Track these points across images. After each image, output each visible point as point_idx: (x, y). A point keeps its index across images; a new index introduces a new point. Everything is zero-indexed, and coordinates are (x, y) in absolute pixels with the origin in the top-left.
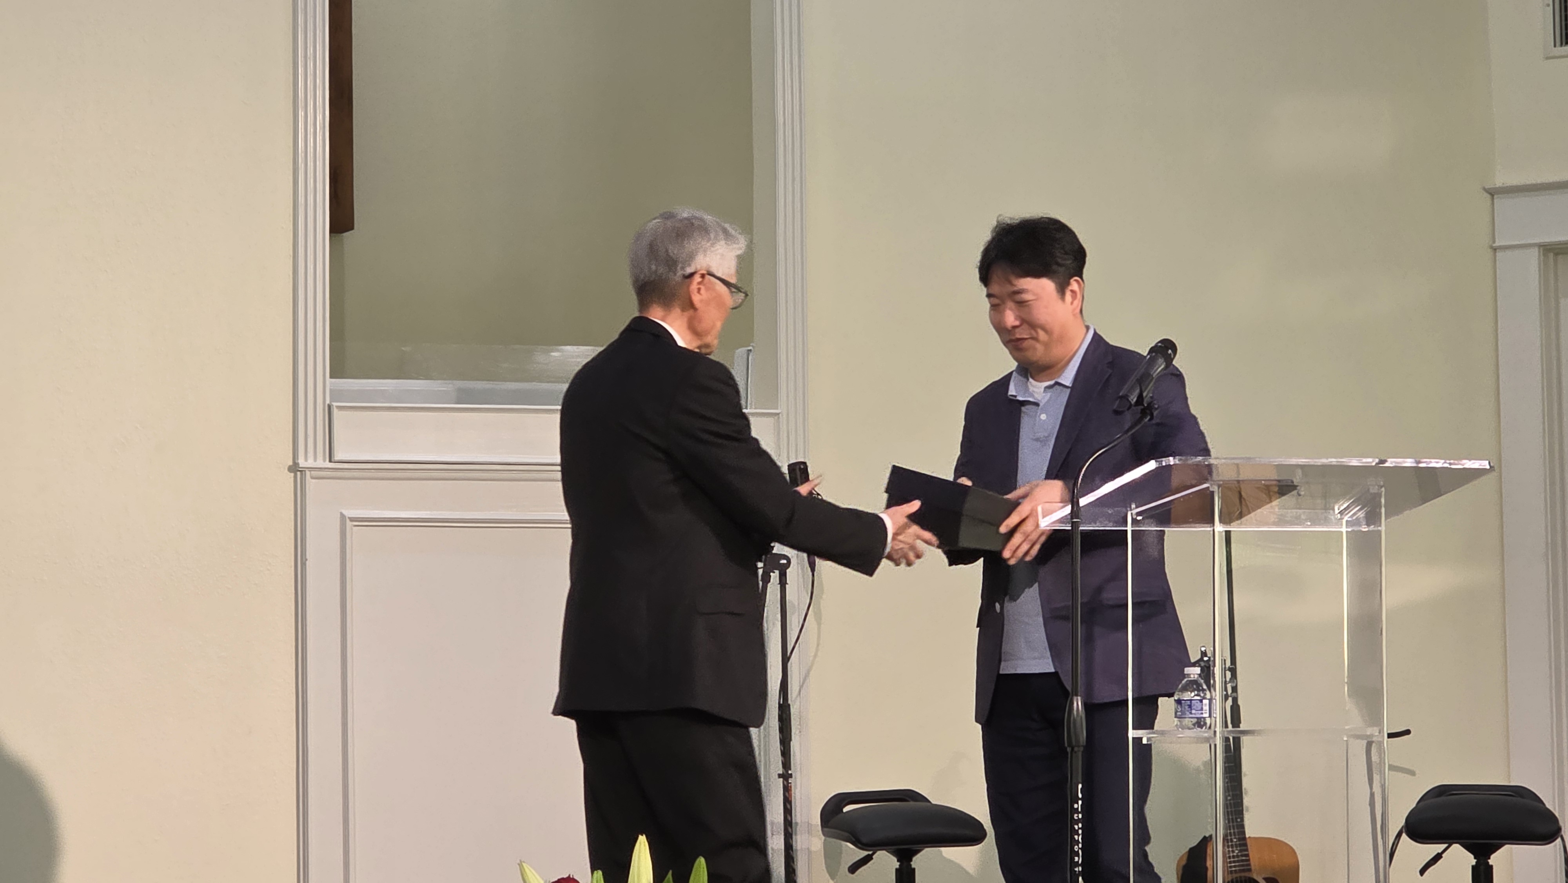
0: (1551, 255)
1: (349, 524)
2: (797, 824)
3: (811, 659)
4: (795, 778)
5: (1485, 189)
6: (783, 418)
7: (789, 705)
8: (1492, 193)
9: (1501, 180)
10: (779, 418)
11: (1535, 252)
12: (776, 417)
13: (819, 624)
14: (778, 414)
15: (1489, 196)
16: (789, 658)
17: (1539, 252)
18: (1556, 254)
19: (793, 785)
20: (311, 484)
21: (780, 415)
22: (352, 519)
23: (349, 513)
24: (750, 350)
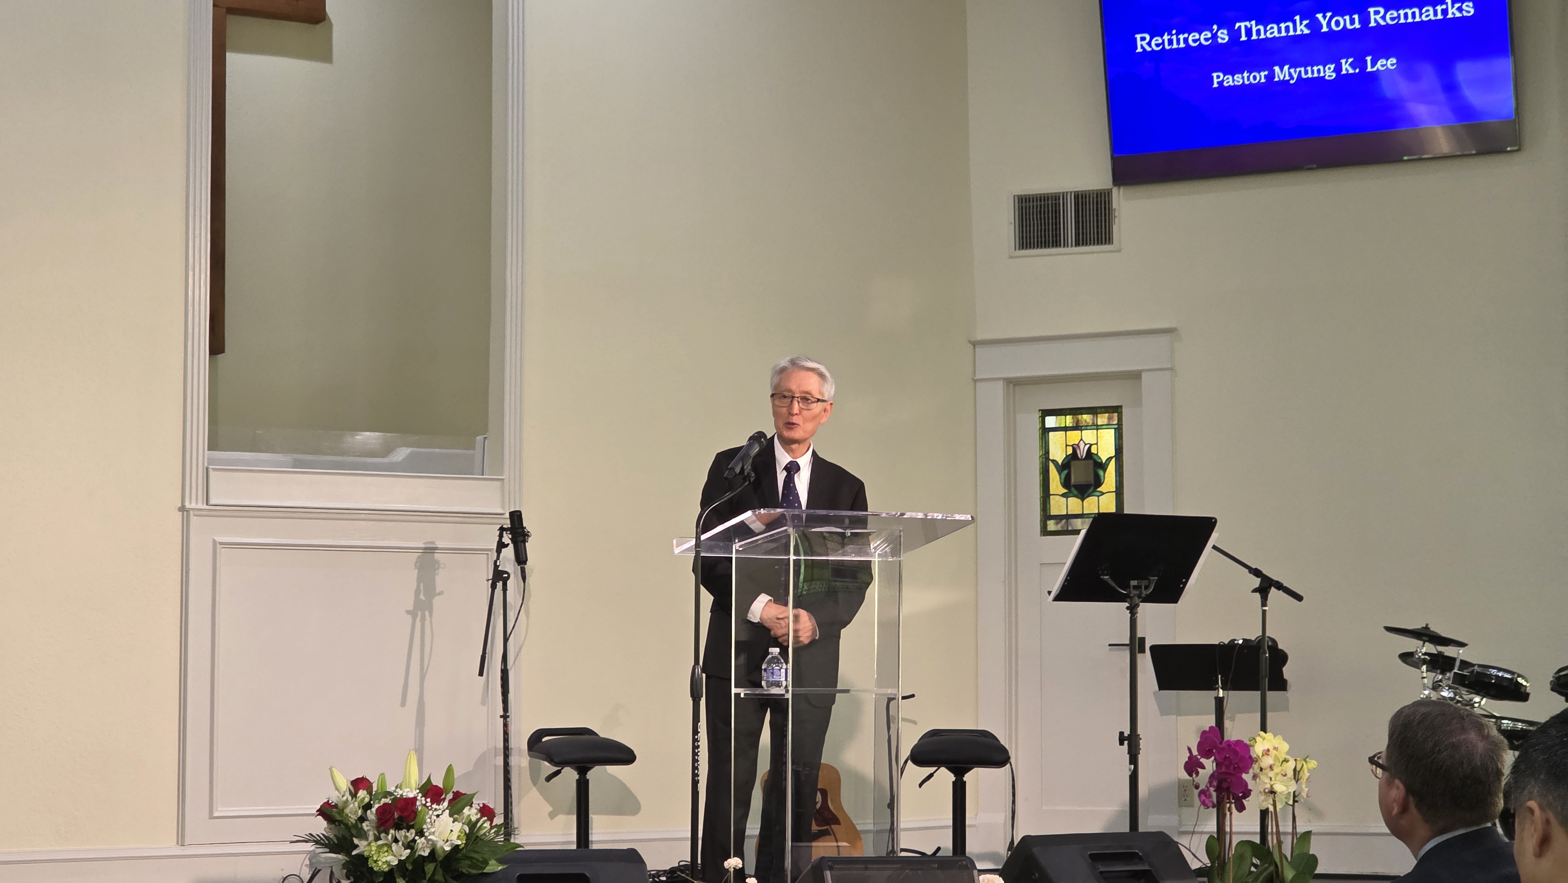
0: (1011, 386)
1: (219, 546)
2: (511, 749)
3: (523, 639)
4: (511, 719)
5: (970, 342)
6: (506, 481)
7: (508, 670)
8: (975, 344)
9: (979, 336)
10: (503, 482)
11: (1000, 384)
12: (502, 481)
13: (528, 617)
14: (503, 479)
15: (972, 346)
16: (508, 639)
17: (1004, 382)
18: (1015, 385)
19: (509, 723)
20: (194, 520)
21: (505, 480)
22: (221, 544)
23: (219, 539)
24: (485, 438)
